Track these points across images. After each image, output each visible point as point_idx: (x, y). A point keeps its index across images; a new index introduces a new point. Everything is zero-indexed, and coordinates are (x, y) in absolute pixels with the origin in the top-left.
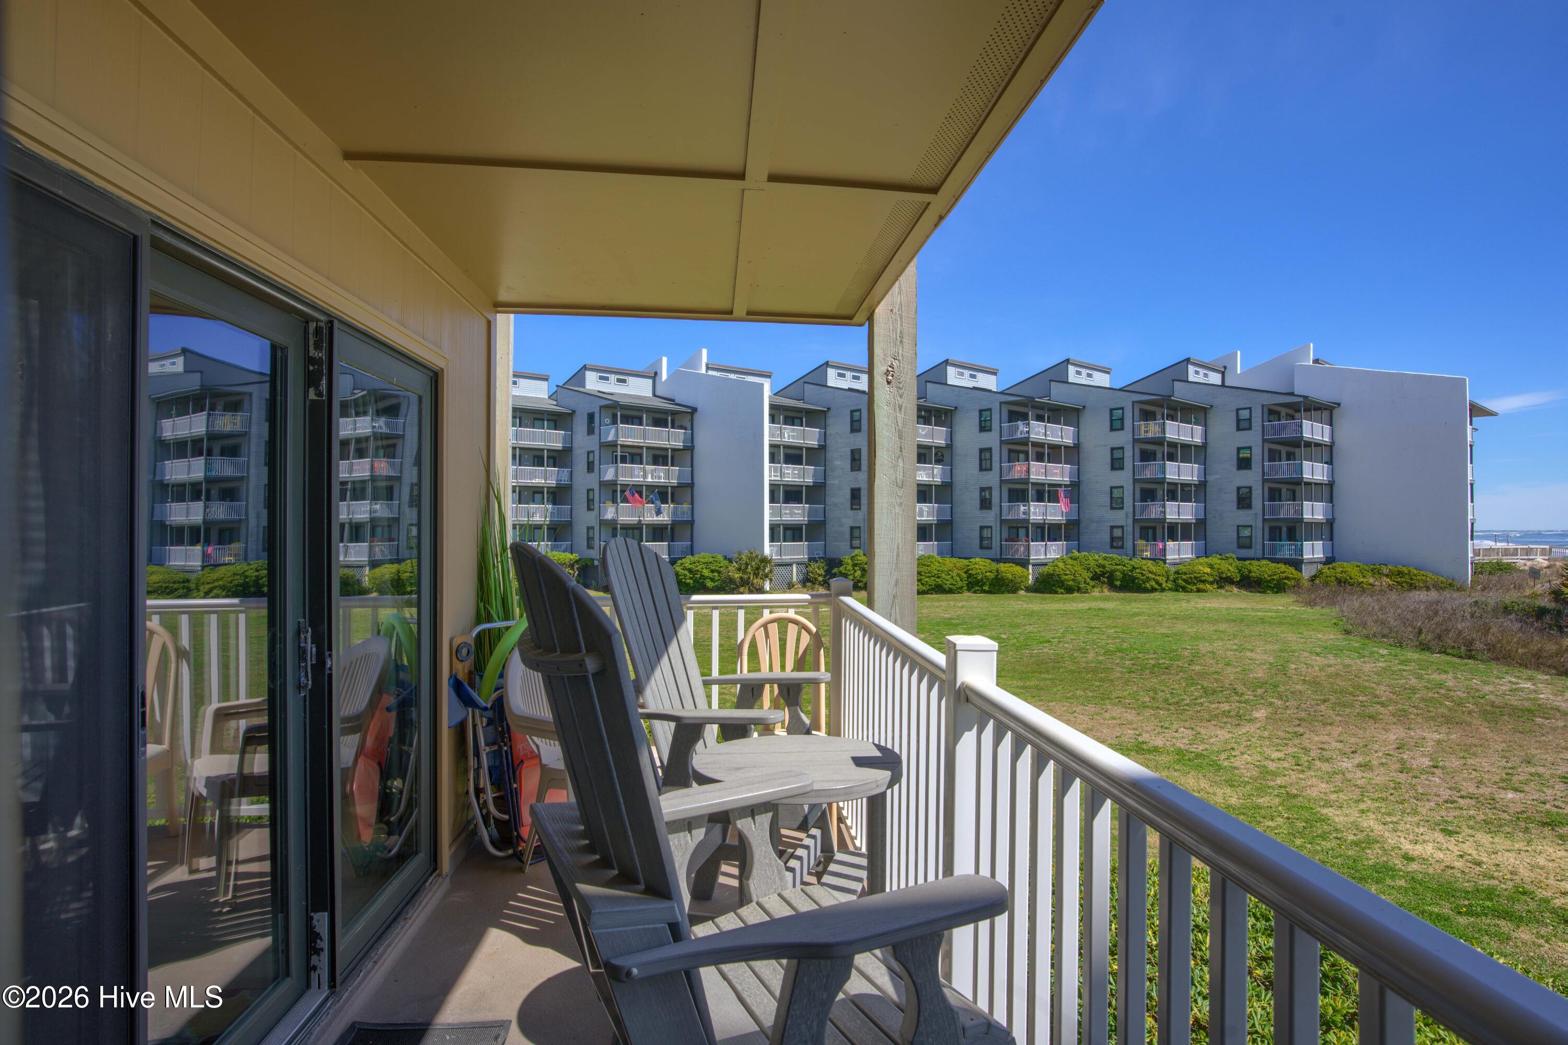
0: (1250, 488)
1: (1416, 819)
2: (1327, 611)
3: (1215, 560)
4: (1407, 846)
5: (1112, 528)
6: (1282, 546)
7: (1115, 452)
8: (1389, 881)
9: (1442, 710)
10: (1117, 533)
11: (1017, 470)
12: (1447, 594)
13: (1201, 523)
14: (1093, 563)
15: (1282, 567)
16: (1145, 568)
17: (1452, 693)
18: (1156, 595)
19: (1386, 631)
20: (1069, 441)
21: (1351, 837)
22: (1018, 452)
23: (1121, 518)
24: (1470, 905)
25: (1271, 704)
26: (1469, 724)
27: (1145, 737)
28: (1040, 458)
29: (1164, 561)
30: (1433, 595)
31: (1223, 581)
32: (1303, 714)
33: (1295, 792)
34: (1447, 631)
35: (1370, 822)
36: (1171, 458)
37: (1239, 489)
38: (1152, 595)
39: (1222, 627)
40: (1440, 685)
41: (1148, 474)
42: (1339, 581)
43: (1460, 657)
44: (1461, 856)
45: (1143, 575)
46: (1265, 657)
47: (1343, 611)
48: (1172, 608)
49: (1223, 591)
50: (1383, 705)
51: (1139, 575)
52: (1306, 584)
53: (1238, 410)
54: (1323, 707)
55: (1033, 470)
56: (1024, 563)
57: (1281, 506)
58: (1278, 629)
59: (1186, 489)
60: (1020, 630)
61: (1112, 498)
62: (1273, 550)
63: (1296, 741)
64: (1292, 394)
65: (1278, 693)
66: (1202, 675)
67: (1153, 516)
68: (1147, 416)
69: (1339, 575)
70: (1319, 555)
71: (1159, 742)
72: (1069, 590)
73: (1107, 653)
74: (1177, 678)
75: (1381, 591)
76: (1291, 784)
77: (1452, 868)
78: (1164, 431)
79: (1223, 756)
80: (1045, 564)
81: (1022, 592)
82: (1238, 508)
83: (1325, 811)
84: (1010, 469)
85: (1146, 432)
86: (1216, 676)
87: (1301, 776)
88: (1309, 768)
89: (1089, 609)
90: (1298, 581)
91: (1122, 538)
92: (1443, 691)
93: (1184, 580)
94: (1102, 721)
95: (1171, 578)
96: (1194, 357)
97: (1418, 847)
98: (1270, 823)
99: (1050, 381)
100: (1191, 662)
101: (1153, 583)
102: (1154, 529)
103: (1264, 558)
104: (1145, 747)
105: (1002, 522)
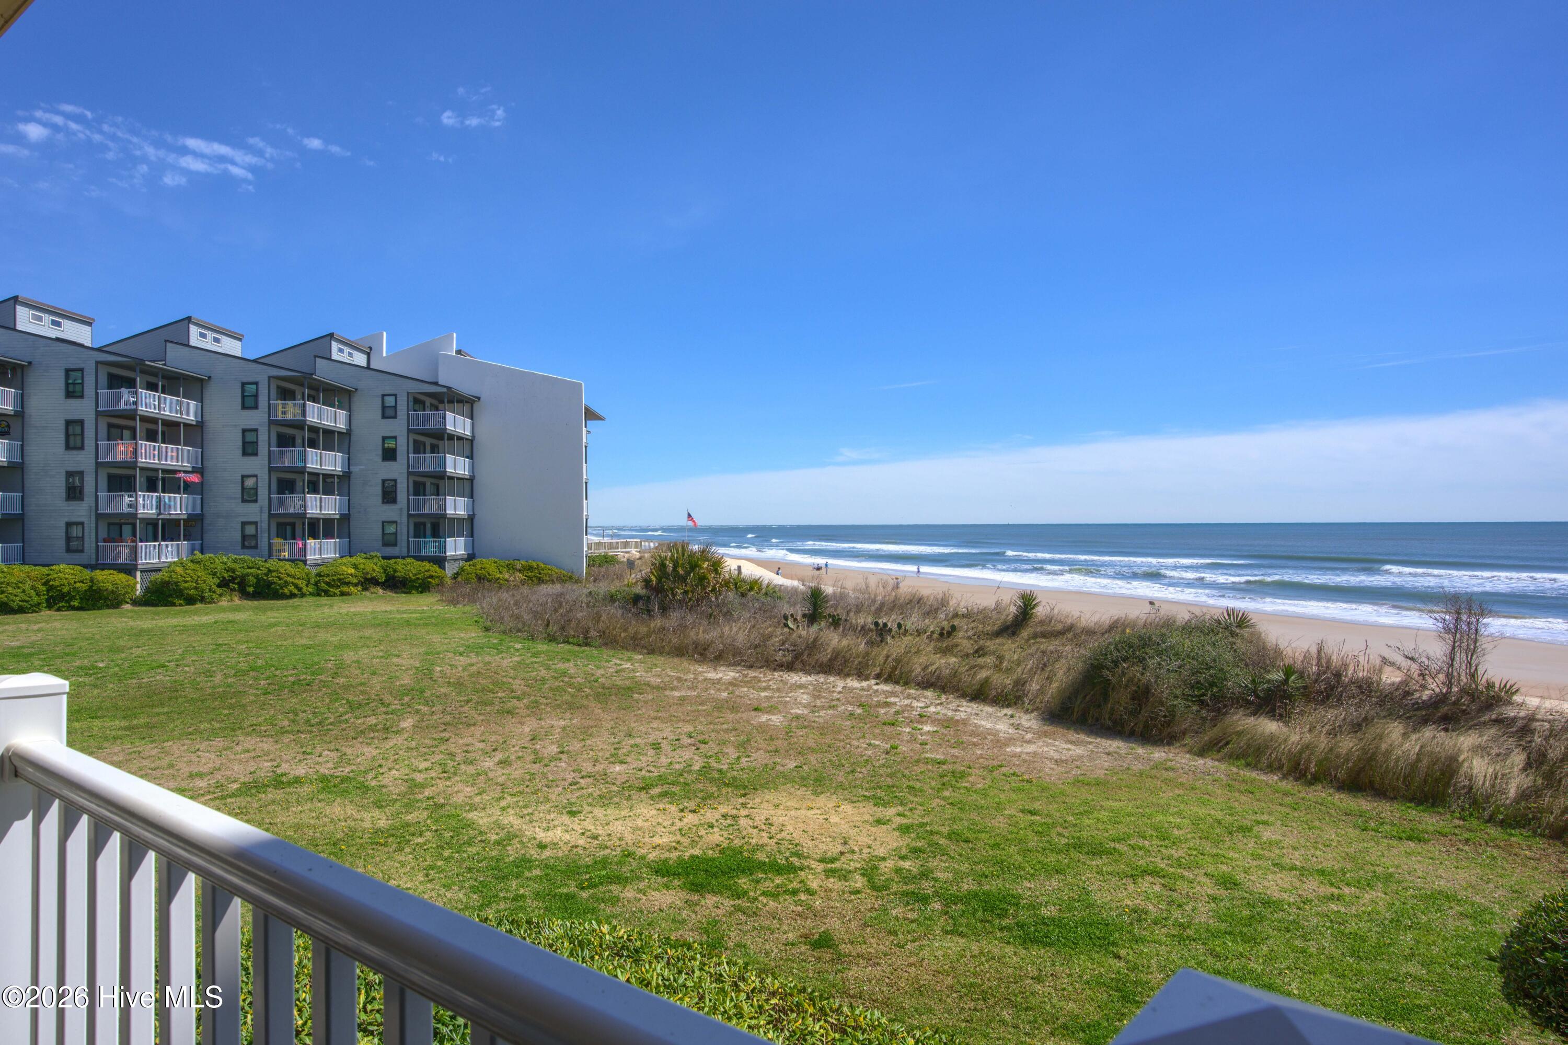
0: (395, 481)
1: (547, 807)
2: (468, 608)
3: (359, 559)
4: (541, 835)
5: (244, 524)
6: (426, 543)
7: (247, 434)
8: (527, 874)
9: (567, 697)
10: (250, 530)
11: (121, 451)
12: (568, 586)
13: (345, 519)
14: (220, 567)
15: (427, 565)
16: (282, 570)
17: (573, 680)
18: (296, 601)
19: (520, 626)
20: (191, 418)
21: (494, 837)
22: (122, 428)
23: (255, 512)
24: (591, 878)
25: (418, 711)
26: (586, 707)
27: (285, 767)
28: (151, 436)
29: (305, 562)
30: (557, 588)
31: (368, 583)
32: (448, 718)
33: (442, 801)
34: (570, 621)
35: (511, 819)
36: (313, 444)
37: (384, 481)
38: (291, 602)
39: (367, 633)
40: (564, 674)
41: (286, 462)
42: (479, 578)
43: (579, 645)
44: (583, 834)
45: (280, 579)
46: (411, 662)
47: (483, 608)
48: (314, 614)
49: (368, 594)
50: (518, 699)
51: (276, 580)
52: (449, 581)
53: (383, 396)
54: (466, 708)
55: (142, 451)
56: (129, 569)
57: (425, 501)
58: (423, 631)
59: (329, 480)
60: (123, 656)
61: (243, 488)
62: (419, 547)
63: (443, 748)
64: (436, 384)
65: (425, 699)
66: (347, 688)
67: (292, 511)
68: (286, 394)
69: (479, 572)
70: (461, 552)
71: (300, 771)
72: (191, 601)
73: (239, 673)
74: (321, 694)
75: (515, 586)
76: (439, 794)
77: (577, 847)
78: (304, 413)
79: (370, 776)
80: (158, 570)
81: (128, 607)
82: (383, 502)
83: (470, 816)
84: (110, 449)
85: (284, 413)
86: (361, 688)
87: (448, 783)
88: (455, 774)
89: (216, 622)
90: (441, 579)
91: (255, 537)
92: (566, 679)
93: (327, 583)
94: (232, 757)
95: (313, 581)
96: (338, 333)
97: (550, 833)
98: (420, 840)
99: (166, 341)
100: (335, 675)
101: (292, 588)
102: (293, 525)
103: (409, 556)
104: (284, 779)
105: (99, 516)
